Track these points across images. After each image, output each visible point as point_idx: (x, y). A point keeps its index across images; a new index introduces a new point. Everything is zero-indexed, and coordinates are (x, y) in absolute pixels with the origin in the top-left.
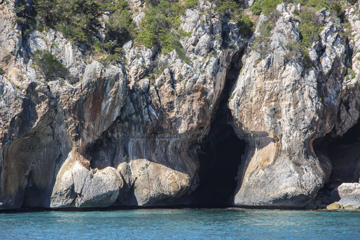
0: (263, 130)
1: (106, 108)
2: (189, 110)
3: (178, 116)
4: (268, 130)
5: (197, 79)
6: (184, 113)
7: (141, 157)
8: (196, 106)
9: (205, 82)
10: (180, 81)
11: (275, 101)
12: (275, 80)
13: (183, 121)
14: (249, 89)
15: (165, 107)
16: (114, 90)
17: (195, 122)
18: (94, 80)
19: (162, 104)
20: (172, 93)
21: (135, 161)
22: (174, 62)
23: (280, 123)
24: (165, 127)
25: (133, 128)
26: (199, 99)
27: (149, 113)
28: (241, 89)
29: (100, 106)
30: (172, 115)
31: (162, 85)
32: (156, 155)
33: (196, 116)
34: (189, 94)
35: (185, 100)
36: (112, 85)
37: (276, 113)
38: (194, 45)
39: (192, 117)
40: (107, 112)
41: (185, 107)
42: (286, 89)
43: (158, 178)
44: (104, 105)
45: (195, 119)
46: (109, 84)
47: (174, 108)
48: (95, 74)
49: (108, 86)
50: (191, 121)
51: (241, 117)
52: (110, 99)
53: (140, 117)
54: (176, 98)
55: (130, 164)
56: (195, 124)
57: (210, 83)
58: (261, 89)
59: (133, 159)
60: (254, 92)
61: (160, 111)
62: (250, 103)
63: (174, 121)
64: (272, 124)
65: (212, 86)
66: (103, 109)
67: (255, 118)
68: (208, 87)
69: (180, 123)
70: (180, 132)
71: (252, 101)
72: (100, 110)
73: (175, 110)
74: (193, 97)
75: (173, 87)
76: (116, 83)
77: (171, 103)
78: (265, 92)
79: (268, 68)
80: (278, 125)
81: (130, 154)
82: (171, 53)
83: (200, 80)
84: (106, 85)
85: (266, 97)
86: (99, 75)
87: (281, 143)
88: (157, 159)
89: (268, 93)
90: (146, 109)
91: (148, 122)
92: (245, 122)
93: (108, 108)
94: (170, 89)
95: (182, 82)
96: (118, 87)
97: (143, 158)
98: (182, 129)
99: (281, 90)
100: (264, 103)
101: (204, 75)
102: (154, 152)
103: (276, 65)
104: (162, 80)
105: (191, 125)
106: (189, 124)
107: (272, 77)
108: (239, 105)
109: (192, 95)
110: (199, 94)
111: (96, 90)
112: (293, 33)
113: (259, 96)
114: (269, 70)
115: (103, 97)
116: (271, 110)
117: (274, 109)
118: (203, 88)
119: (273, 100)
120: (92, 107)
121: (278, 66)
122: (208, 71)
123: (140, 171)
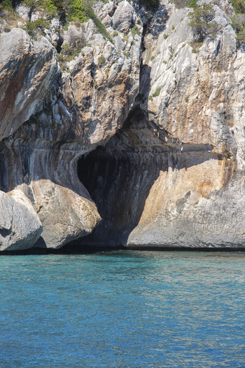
0: (205, 141)
1: (21, 102)
2: (110, 109)
3: (94, 118)
4: (214, 141)
5: (122, 65)
6: (102, 114)
7: (43, 177)
8: (117, 105)
9: (130, 71)
10: (101, 67)
11: (224, 101)
12: (223, 72)
13: (98, 125)
14: (186, 82)
15: (79, 104)
16: (41, 74)
17: (113, 128)
18: (18, 57)
19: (76, 99)
20: (92, 83)
21: (37, 183)
22: (92, 38)
23: (233, 132)
24: (78, 133)
25: (42, 134)
26: (122, 95)
27: (61, 112)
28: (173, 83)
29: (15, 98)
30: (87, 116)
31: (79, 70)
32: (59, 174)
33: (116, 120)
34: (110, 86)
35: (105, 95)
36: (40, 67)
37: (226, 118)
38: (111, 14)
39: (112, 120)
40: (22, 107)
41: (105, 105)
42: (239, 85)
43: (72, 208)
44: (19, 96)
45: (114, 123)
46: (35, 64)
47: (90, 106)
48: (22, 48)
49: (34, 67)
50: (109, 126)
51: (168, 123)
52: (32, 88)
53: (50, 117)
54: (95, 91)
55: (31, 186)
56: (113, 131)
57: (135, 73)
58: (206, 83)
59: (34, 179)
60: (192, 88)
61: (74, 109)
62: (184, 103)
63: (87, 126)
64: (225, 133)
65: (138, 76)
66: (17, 103)
67: (190, 125)
68: (134, 77)
69: (94, 128)
70: (92, 142)
71: (187, 101)
72: (13, 104)
73: (92, 109)
74: (114, 91)
75: (93, 75)
76: (47, 64)
77: (88, 98)
78: (211, 88)
79: (217, 55)
80: (231, 135)
81: (31, 171)
82: (86, 24)
83: (125, 67)
84: (31, 67)
85: (213, 96)
86: (27, 49)
87: (235, 160)
88: (60, 179)
89: (215, 90)
90: (57, 105)
91: (59, 125)
92: (173, 130)
93: (24, 102)
94: (89, 79)
95: (102, 69)
96: (49, 70)
97: (46, 179)
98: (96, 137)
99: (232, 87)
100: (209, 104)
101: (130, 60)
102: (56, 169)
103: (227, 50)
104: (80, 64)
105: (108, 131)
106: (106, 130)
107: (219, 67)
108: (167, 105)
109: (113, 88)
110: (122, 86)
111: (16, 72)
112: (231, 6)
113: (199, 94)
114: (218, 58)
115: (22, 84)
116: (221, 114)
117: (225, 113)
118: (129, 79)
119: (221, 99)
120: (5, 100)
121: (229, 51)
122: (135, 54)
123: (47, 198)
